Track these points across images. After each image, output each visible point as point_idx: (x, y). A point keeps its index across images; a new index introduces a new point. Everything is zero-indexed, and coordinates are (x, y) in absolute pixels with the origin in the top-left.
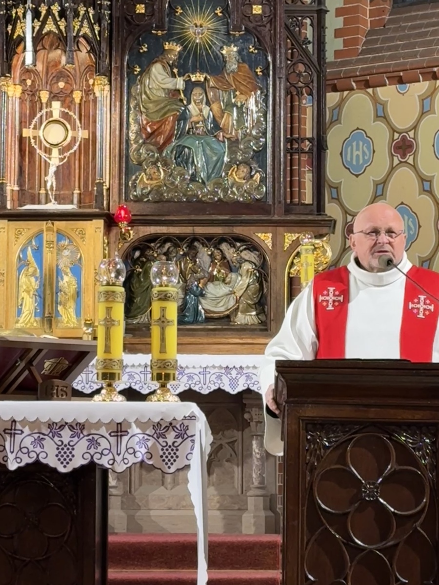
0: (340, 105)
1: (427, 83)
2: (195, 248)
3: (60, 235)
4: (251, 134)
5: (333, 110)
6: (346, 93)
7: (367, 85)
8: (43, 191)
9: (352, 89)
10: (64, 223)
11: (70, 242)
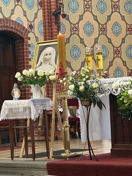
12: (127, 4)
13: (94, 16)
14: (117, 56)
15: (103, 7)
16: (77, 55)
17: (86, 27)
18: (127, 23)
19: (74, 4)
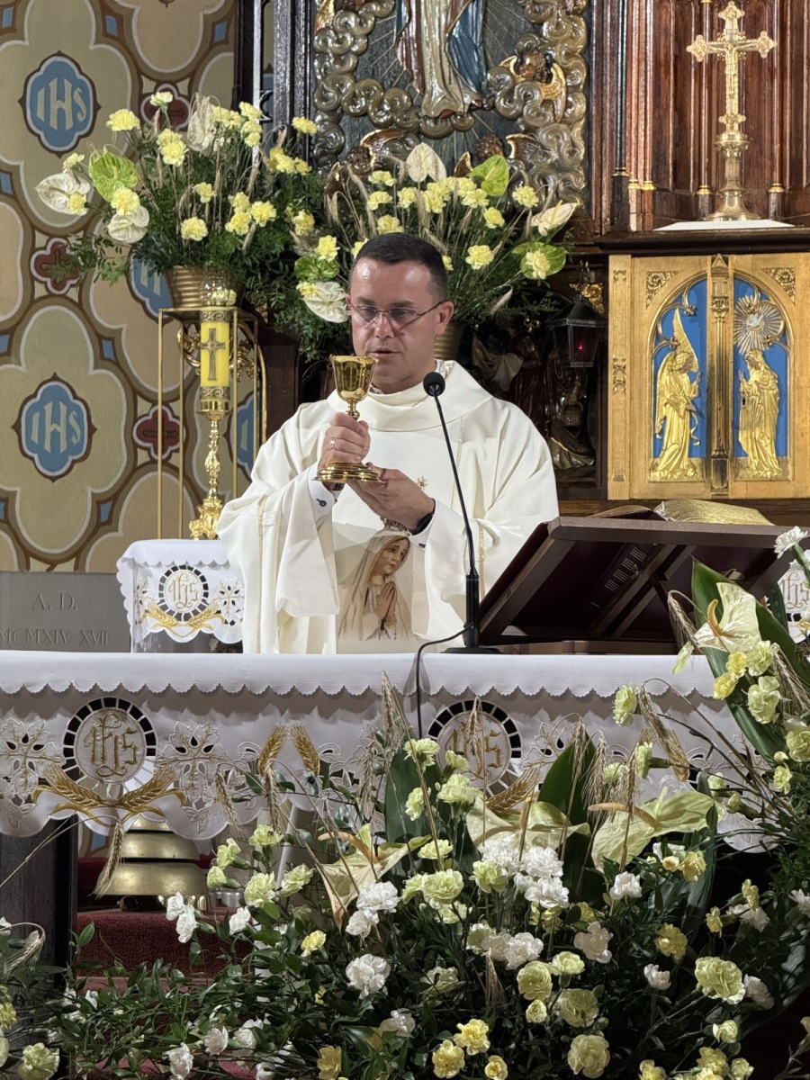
3: (742, 284)
10: (749, 257)
11: (764, 297)
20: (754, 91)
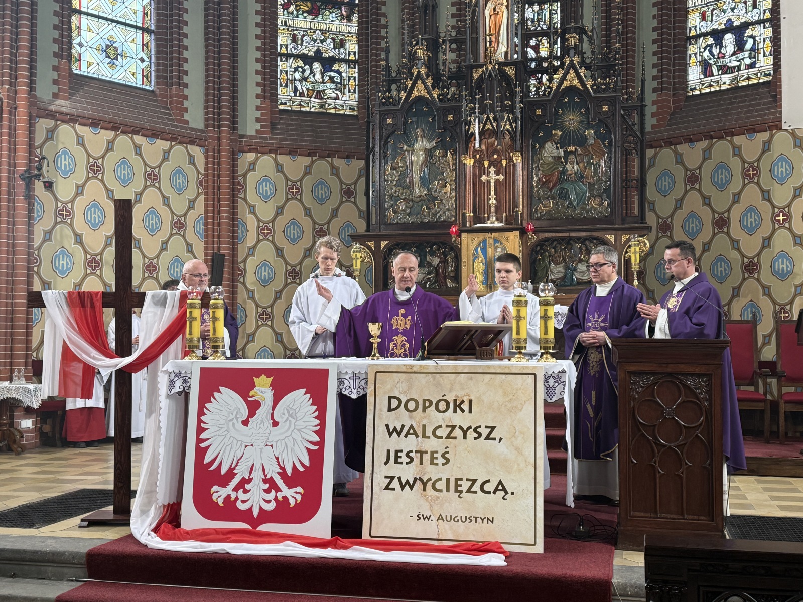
0: (655, 156)
1: (707, 142)
2: (571, 244)
3: (496, 240)
4: (602, 180)
5: (650, 159)
6: (658, 149)
7: (671, 144)
8: (486, 215)
9: (661, 147)
10: (497, 233)
11: (501, 244)
12: (175, 175)
13: (107, 189)
14: (149, 277)
15: (126, 173)
16: (65, 269)
17: (89, 212)
18: (173, 213)
19: (65, 160)
20: (499, 189)
